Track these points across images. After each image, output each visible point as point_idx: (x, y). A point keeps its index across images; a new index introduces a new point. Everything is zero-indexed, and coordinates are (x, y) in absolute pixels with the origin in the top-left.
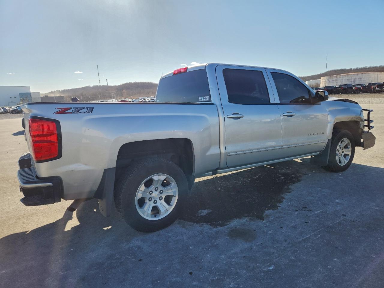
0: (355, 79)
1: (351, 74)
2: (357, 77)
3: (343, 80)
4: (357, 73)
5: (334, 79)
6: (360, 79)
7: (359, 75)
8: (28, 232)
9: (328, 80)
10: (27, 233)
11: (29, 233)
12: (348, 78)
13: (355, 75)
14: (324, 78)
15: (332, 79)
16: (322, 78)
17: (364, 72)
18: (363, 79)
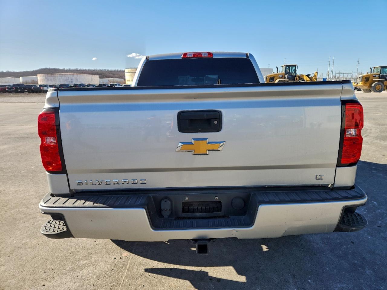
0: (71, 79)
1: (68, 75)
2: (73, 78)
3: (61, 80)
4: (73, 74)
5: (52, 78)
6: (76, 80)
7: (75, 76)
9: (46, 78)
12: (65, 78)
13: (71, 76)
14: (41, 75)
15: (49, 78)
16: (38, 75)
17: (79, 73)
18: (78, 80)
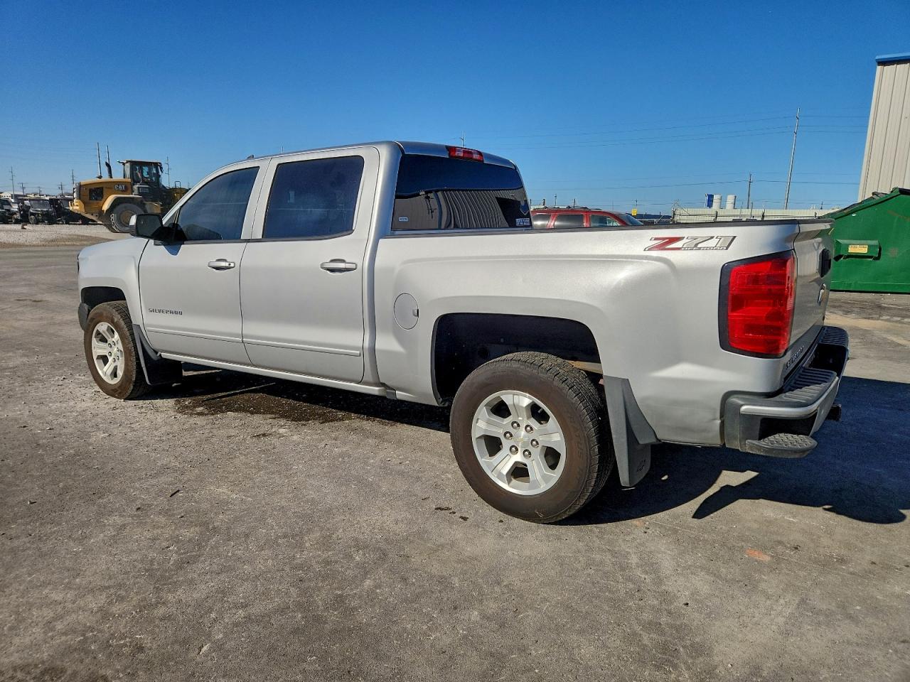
8: (827, 507)
10: (830, 507)
11: (824, 505)
